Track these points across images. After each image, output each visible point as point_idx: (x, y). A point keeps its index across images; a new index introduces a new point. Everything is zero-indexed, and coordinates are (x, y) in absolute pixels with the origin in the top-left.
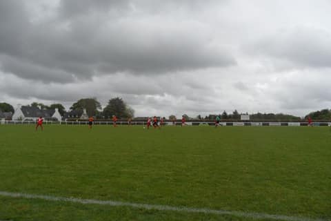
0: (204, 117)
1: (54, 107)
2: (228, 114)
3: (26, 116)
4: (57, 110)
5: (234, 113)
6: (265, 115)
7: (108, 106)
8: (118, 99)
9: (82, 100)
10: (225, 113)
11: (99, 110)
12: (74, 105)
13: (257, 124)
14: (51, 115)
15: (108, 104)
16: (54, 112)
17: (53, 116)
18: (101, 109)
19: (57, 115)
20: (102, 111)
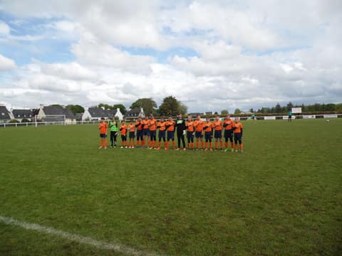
0: (257, 111)
1: (116, 107)
2: (282, 106)
4: (118, 110)
5: (288, 105)
6: (324, 105)
7: (163, 104)
8: (171, 98)
9: (140, 100)
10: (278, 106)
11: (155, 108)
12: (133, 104)
13: (310, 117)
14: (114, 114)
15: (162, 103)
16: (116, 112)
17: (116, 115)
18: (156, 107)
19: (119, 114)
20: (158, 108)
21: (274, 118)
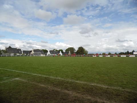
0: (118, 53)
1: (60, 50)
2: (130, 52)
3: (51, 53)
4: (61, 51)
8: (81, 47)
9: (69, 48)
10: (128, 51)
12: (66, 50)
14: (59, 53)
15: (78, 49)
16: (60, 52)
17: (60, 54)
18: (75, 51)
19: (61, 53)
20: (76, 51)
21: (125, 56)
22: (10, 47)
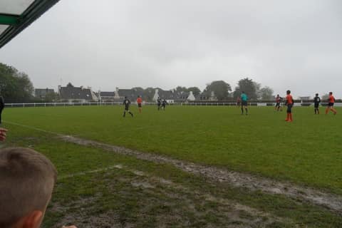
4: (191, 92)
14: (187, 97)
16: (189, 94)
18: (231, 90)
19: (191, 97)
22: (70, 85)
